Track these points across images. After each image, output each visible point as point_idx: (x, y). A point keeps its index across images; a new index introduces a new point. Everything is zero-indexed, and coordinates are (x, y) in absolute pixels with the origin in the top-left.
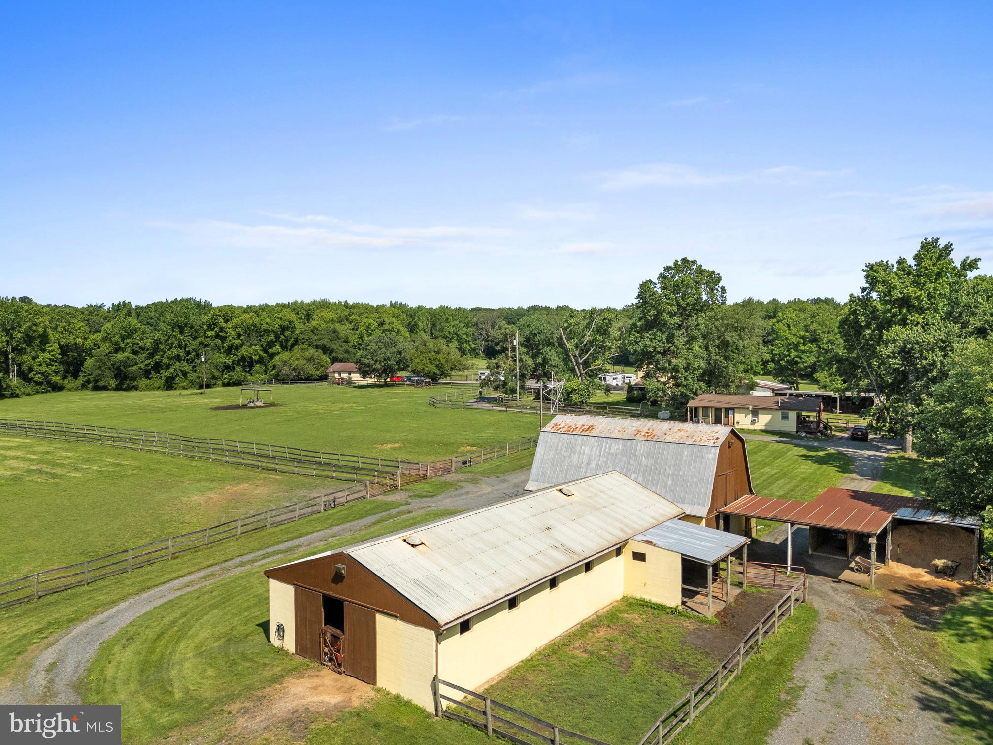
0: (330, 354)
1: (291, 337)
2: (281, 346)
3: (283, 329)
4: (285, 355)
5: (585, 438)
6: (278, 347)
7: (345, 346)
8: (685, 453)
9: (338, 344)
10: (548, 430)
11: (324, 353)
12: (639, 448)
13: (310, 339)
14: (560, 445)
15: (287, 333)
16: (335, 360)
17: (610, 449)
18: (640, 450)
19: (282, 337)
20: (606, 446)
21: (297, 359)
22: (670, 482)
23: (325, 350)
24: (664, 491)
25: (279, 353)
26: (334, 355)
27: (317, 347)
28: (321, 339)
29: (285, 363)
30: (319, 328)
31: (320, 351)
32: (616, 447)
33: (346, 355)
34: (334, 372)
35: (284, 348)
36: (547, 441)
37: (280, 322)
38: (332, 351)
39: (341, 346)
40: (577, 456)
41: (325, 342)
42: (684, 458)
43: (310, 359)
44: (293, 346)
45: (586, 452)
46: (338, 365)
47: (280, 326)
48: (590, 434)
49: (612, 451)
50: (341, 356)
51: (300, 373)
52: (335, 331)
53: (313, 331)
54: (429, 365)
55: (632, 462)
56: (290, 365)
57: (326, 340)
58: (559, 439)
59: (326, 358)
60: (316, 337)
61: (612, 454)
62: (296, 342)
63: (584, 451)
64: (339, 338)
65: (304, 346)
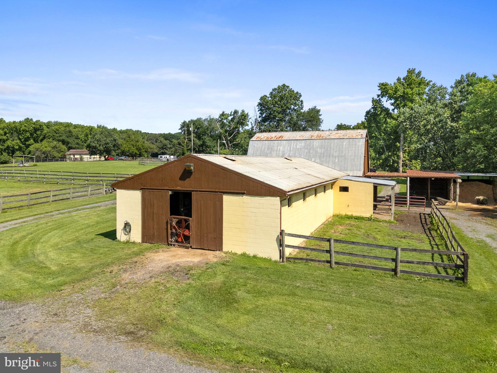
0: (67, 145)
1: (40, 135)
2: (34, 140)
3: (36, 130)
4: (37, 145)
5: (279, 141)
6: (32, 141)
7: (76, 141)
8: (345, 144)
9: (72, 139)
10: (255, 139)
11: (63, 144)
12: (315, 144)
13: (53, 136)
14: (263, 147)
15: (38, 133)
16: (70, 148)
17: (296, 146)
18: (316, 145)
19: (35, 135)
20: (293, 145)
21: (46, 147)
22: (337, 160)
23: (64, 142)
24: (333, 165)
25: (32, 144)
26: (70, 145)
27: (59, 141)
28: (60, 136)
29: (37, 150)
30: (60, 130)
31: (60, 143)
32: (300, 145)
33: (77, 146)
34: (70, 154)
35: (36, 141)
36: (254, 146)
37: (33, 126)
38: (68, 143)
39: (74, 141)
40: (275, 152)
41: (64, 137)
42: (344, 146)
43: (54, 147)
44: (42, 140)
45: (281, 149)
46: (72, 151)
47: (34, 128)
48: (282, 139)
49: (298, 147)
50: (74, 146)
51: (47, 155)
52: (70, 132)
53: (55, 132)
54: (132, 148)
55: (311, 152)
56: (41, 151)
57: (64, 136)
58: (263, 144)
59: (64, 147)
60: (58, 135)
61: (298, 149)
62: (44, 138)
63: (280, 149)
64: (72, 136)
65: (51, 140)
